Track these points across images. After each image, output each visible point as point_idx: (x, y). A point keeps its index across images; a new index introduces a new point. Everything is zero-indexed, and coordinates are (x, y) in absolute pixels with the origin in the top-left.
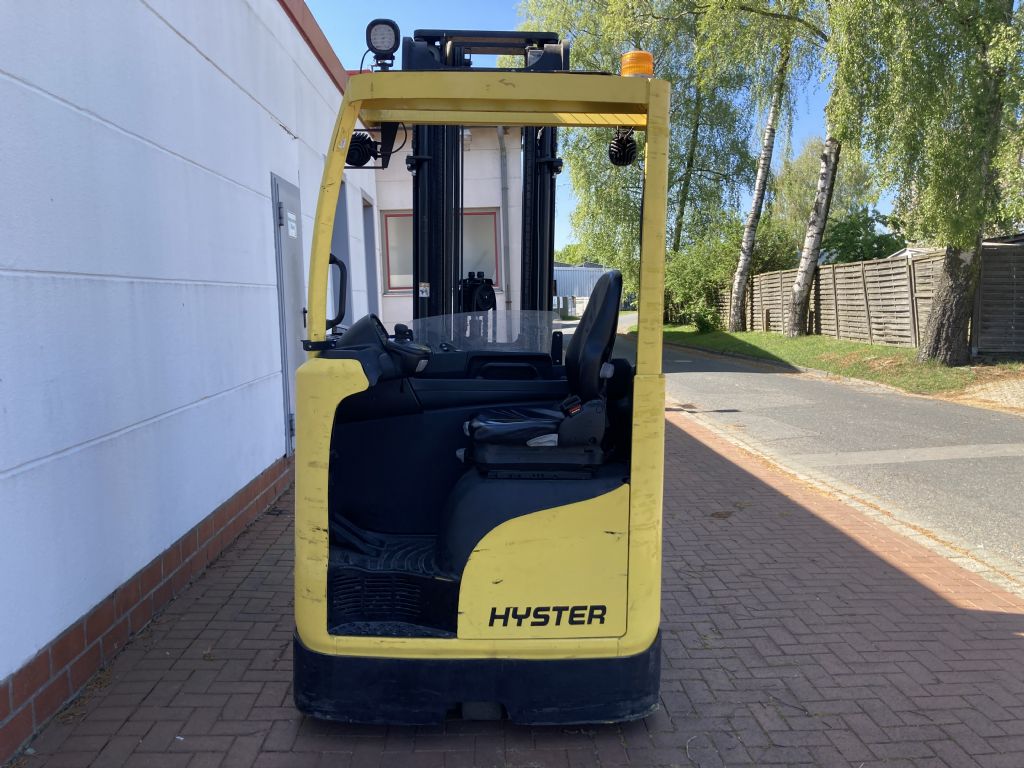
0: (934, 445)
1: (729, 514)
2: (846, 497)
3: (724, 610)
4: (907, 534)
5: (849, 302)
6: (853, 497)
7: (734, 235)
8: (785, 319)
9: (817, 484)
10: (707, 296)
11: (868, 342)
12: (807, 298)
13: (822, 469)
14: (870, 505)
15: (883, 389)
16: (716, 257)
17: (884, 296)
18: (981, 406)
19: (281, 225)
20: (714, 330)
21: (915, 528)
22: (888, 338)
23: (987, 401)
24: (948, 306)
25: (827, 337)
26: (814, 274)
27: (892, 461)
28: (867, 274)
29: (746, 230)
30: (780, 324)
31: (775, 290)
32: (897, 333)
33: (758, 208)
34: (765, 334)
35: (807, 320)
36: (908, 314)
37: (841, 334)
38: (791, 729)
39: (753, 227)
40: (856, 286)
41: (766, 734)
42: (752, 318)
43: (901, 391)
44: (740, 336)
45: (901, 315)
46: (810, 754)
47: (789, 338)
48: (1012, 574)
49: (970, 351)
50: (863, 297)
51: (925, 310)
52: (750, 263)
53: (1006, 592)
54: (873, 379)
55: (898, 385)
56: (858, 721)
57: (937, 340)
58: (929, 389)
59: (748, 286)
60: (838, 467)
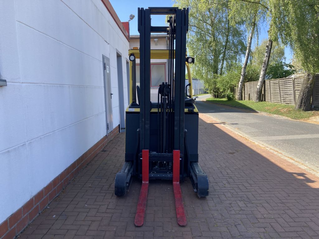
0: (297, 134)
1: (234, 153)
2: (269, 149)
3: (231, 178)
4: (286, 159)
5: (274, 91)
6: (271, 149)
7: (239, 70)
8: (254, 96)
9: (261, 145)
10: (231, 89)
11: (280, 103)
12: (261, 90)
13: (263, 141)
14: (276, 151)
15: (284, 118)
16: (233, 77)
17: (285, 90)
18: (314, 123)
19: (105, 69)
20: (232, 99)
21: (288, 157)
22: (286, 102)
23: (316, 122)
24: (305, 92)
25: (268, 102)
26: (264, 82)
27: (284, 139)
28: (280, 83)
29: (243, 69)
30: (253, 98)
31: (251, 87)
32: (289, 101)
33: (247, 62)
34: (248, 101)
35: (261, 97)
36: (293, 95)
37: (272, 101)
38: (247, 207)
39: (245, 68)
40: (277, 86)
41: (240, 207)
42: (244, 96)
43: (289, 119)
44: (241, 102)
45: (291, 95)
46: (252, 212)
47: (255, 102)
48: (315, 170)
49: (312, 106)
50: (278, 90)
51: (297, 93)
52: (244, 79)
53: (312, 174)
54: (281, 115)
55: (289, 117)
56: (266, 205)
57: (301, 103)
58: (298, 118)
59: (243, 86)
60: (268, 140)
